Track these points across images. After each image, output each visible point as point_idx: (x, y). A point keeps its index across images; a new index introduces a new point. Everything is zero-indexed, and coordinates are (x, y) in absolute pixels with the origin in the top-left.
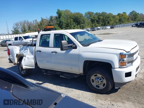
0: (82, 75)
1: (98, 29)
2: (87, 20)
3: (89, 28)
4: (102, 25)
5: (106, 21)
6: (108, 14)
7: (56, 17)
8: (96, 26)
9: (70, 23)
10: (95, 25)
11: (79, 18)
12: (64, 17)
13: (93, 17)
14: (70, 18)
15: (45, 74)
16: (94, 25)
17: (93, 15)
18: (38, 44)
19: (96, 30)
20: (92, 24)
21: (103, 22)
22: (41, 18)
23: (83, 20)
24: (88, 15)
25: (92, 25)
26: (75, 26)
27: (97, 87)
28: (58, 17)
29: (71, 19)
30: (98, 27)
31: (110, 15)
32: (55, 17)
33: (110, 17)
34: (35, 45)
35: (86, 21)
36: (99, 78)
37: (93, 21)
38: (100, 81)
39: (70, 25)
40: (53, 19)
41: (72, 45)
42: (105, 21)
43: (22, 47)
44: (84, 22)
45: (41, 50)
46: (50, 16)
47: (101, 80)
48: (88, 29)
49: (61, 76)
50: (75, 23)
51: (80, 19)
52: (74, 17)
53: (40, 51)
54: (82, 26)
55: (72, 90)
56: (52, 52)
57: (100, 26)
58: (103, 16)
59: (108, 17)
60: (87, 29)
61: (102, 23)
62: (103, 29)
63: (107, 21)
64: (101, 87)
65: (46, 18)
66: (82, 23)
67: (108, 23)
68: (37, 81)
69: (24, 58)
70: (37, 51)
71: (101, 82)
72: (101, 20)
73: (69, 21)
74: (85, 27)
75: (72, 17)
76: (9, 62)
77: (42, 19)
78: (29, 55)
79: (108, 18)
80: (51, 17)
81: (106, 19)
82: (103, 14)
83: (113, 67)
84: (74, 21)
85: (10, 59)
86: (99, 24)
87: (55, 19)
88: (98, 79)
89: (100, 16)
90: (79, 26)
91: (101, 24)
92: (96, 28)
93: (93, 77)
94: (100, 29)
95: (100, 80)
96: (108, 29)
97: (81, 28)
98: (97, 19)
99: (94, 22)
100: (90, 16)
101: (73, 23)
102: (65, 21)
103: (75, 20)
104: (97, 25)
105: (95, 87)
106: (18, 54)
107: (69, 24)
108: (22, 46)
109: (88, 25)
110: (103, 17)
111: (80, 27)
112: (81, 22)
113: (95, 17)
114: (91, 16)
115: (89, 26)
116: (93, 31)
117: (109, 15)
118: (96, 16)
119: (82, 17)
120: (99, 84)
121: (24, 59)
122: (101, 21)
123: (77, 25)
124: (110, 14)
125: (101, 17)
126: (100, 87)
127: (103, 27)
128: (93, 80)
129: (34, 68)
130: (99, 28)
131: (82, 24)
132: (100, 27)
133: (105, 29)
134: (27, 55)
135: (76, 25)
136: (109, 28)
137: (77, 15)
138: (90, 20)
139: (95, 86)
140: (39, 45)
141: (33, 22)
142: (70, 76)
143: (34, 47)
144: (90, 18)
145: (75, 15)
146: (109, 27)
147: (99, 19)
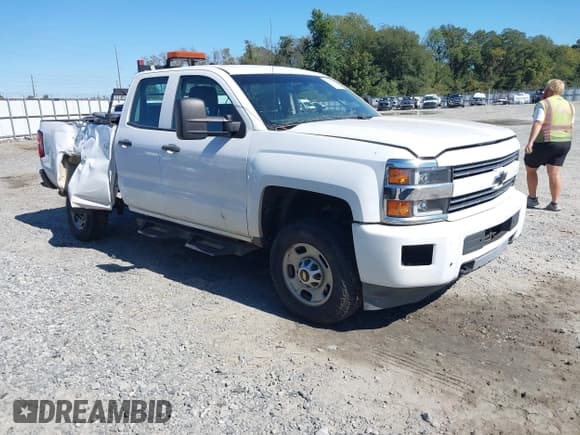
0: (259, 244)
1: (476, 102)
2: (434, 59)
3: (435, 96)
4: (496, 87)
5: (520, 69)
6: (531, 42)
7: (306, 42)
8: (469, 88)
9: (359, 70)
10: (468, 84)
11: (401, 49)
12: (336, 45)
13: (463, 52)
14: (364, 48)
15: (140, 232)
16: (460, 83)
17: (464, 43)
18: (126, 116)
19: (463, 106)
20: (455, 79)
21: (501, 75)
22: (247, 42)
23: (416, 62)
24: (443, 42)
25: (451, 83)
26: (377, 83)
27: (304, 297)
28: (312, 42)
29: (366, 54)
30: (478, 95)
31: (537, 46)
32: (301, 40)
33: (540, 53)
34: (116, 121)
35: (430, 66)
36: (312, 262)
37: (458, 67)
38: (312, 274)
39: (360, 76)
40: (292, 48)
41: (225, 120)
42: (514, 71)
43: (83, 129)
44: (418, 69)
45: (130, 140)
46: (281, 38)
47: (318, 271)
48: (431, 98)
49: (187, 245)
50: (379, 69)
51: (403, 54)
52: (379, 44)
53: (128, 144)
54: (410, 83)
55: (217, 300)
56: (165, 148)
57: (485, 91)
58: (506, 47)
59: (531, 51)
60: (427, 99)
61: (497, 79)
62: (495, 102)
63: (521, 72)
64: (318, 299)
65: (264, 46)
66: (411, 73)
67: (528, 78)
68: (118, 257)
69: (80, 166)
70: (121, 143)
71: (317, 276)
72: (495, 64)
73: (355, 62)
74: (421, 89)
75: (371, 46)
76: (42, 184)
77: (249, 46)
78: (95, 157)
79: (530, 56)
80: (286, 42)
81: (517, 60)
82: (510, 38)
83: (355, 219)
84: (375, 63)
85: (43, 173)
86: (484, 80)
87: (301, 48)
88: (307, 263)
89: (495, 46)
90: (394, 83)
91: (493, 83)
92: (468, 98)
93: (292, 258)
94: (484, 102)
95: (314, 268)
96: (518, 103)
97: (405, 90)
98: (480, 61)
99: (463, 73)
100: (451, 44)
101: (369, 68)
102: (338, 59)
103: (380, 56)
104: (476, 83)
105: (297, 295)
106: (70, 154)
107: (355, 74)
108: (85, 124)
109: (437, 82)
110: (504, 52)
111: (400, 87)
112: (406, 66)
113: (470, 48)
114: (451, 47)
115: (440, 85)
116: (450, 106)
117: (533, 44)
118: (476, 48)
119: (412, 46)
120: (308, 286)
121: (80, 172)
122: (494, 70)
123: (389, 79)
124: (542, 38)
125: (499, 52)
126: (313, 300)
127: (497, 95)
128: (291, 268)
129: (109, 207)
130: (481, 99)
131: (408, 78)
132: (487, 93)
133: (505, 103)
134: (91, 157)
135: (384, 80)
136: (523, 101)
137: (390, 39)
138: (446, 61)
139: (299, 292)
140: (128, 120)
141: (215, 58)
142: (219, 247)
143: (112, 126)
144: (448, 52)
145: (383, 37)
146: (525, 97)
147: (487, 58)
